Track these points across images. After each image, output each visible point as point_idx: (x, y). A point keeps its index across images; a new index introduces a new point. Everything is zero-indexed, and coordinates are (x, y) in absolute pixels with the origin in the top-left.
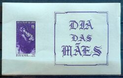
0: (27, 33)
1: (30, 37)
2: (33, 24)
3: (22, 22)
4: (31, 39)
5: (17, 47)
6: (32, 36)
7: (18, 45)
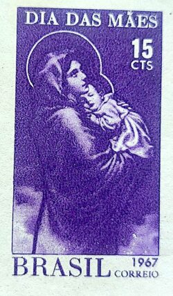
0: (94, 98)
1: (119, 129)
2: (142, 34)
3: (61, 13)
4: (129, 142)
5: (20, 199)
6: (133, 120)
7: (29, 191)
